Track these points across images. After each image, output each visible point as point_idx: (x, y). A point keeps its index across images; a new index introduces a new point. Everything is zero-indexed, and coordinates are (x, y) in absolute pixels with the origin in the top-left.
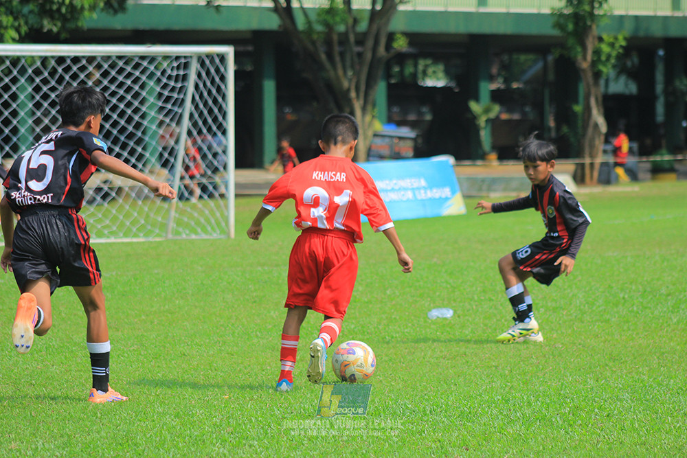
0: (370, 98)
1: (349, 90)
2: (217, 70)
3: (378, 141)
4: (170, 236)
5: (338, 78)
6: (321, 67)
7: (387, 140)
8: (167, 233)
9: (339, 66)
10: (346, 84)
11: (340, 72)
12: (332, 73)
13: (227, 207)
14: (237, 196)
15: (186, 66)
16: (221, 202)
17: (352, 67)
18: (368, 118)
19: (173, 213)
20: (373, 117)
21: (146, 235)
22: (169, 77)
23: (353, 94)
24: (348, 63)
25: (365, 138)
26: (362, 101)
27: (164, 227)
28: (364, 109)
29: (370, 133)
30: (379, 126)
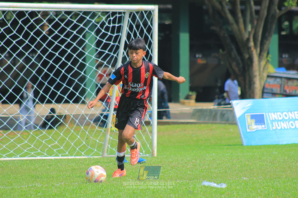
0: (266, 47)
1: (248, 39)
2: (145, 24)
3: (271, 81)
4: (106, 155)
5: (240, 30)
6: (227, 22)
7: (278, 80)
8: (103, 152)
9: (241, 21)
10: (246, 36)
11: (242, 26)
12: (235, 26)
13: (151, 132)
14: (159, 123)
15: (120, 20)
16: (147, 128)
17: (252, 22)
18: (263, 63)
19: (108, 136)
20: (268, 61)
21: (86, 154)
22: (107, 29)
23: (252, 44)
24: (248, 19)
25: (261, 79)
26: (259, 49)
27: (101, 147)
28: (260, 55)
29: (265, 75)
30: (272, 70)
